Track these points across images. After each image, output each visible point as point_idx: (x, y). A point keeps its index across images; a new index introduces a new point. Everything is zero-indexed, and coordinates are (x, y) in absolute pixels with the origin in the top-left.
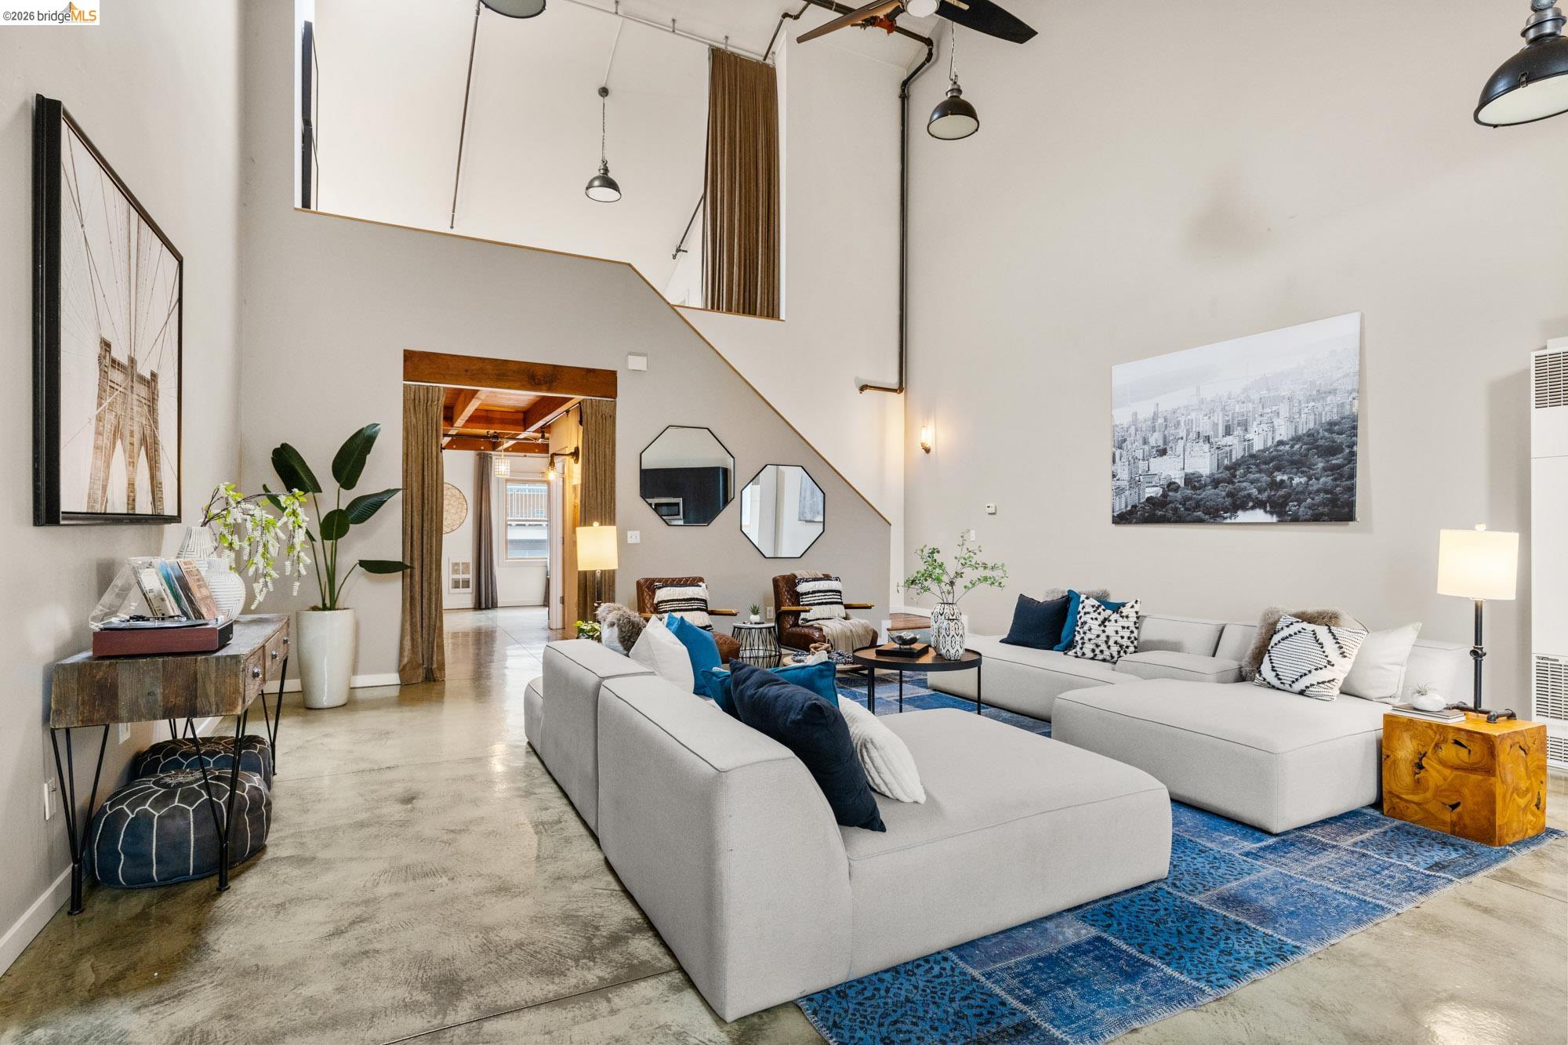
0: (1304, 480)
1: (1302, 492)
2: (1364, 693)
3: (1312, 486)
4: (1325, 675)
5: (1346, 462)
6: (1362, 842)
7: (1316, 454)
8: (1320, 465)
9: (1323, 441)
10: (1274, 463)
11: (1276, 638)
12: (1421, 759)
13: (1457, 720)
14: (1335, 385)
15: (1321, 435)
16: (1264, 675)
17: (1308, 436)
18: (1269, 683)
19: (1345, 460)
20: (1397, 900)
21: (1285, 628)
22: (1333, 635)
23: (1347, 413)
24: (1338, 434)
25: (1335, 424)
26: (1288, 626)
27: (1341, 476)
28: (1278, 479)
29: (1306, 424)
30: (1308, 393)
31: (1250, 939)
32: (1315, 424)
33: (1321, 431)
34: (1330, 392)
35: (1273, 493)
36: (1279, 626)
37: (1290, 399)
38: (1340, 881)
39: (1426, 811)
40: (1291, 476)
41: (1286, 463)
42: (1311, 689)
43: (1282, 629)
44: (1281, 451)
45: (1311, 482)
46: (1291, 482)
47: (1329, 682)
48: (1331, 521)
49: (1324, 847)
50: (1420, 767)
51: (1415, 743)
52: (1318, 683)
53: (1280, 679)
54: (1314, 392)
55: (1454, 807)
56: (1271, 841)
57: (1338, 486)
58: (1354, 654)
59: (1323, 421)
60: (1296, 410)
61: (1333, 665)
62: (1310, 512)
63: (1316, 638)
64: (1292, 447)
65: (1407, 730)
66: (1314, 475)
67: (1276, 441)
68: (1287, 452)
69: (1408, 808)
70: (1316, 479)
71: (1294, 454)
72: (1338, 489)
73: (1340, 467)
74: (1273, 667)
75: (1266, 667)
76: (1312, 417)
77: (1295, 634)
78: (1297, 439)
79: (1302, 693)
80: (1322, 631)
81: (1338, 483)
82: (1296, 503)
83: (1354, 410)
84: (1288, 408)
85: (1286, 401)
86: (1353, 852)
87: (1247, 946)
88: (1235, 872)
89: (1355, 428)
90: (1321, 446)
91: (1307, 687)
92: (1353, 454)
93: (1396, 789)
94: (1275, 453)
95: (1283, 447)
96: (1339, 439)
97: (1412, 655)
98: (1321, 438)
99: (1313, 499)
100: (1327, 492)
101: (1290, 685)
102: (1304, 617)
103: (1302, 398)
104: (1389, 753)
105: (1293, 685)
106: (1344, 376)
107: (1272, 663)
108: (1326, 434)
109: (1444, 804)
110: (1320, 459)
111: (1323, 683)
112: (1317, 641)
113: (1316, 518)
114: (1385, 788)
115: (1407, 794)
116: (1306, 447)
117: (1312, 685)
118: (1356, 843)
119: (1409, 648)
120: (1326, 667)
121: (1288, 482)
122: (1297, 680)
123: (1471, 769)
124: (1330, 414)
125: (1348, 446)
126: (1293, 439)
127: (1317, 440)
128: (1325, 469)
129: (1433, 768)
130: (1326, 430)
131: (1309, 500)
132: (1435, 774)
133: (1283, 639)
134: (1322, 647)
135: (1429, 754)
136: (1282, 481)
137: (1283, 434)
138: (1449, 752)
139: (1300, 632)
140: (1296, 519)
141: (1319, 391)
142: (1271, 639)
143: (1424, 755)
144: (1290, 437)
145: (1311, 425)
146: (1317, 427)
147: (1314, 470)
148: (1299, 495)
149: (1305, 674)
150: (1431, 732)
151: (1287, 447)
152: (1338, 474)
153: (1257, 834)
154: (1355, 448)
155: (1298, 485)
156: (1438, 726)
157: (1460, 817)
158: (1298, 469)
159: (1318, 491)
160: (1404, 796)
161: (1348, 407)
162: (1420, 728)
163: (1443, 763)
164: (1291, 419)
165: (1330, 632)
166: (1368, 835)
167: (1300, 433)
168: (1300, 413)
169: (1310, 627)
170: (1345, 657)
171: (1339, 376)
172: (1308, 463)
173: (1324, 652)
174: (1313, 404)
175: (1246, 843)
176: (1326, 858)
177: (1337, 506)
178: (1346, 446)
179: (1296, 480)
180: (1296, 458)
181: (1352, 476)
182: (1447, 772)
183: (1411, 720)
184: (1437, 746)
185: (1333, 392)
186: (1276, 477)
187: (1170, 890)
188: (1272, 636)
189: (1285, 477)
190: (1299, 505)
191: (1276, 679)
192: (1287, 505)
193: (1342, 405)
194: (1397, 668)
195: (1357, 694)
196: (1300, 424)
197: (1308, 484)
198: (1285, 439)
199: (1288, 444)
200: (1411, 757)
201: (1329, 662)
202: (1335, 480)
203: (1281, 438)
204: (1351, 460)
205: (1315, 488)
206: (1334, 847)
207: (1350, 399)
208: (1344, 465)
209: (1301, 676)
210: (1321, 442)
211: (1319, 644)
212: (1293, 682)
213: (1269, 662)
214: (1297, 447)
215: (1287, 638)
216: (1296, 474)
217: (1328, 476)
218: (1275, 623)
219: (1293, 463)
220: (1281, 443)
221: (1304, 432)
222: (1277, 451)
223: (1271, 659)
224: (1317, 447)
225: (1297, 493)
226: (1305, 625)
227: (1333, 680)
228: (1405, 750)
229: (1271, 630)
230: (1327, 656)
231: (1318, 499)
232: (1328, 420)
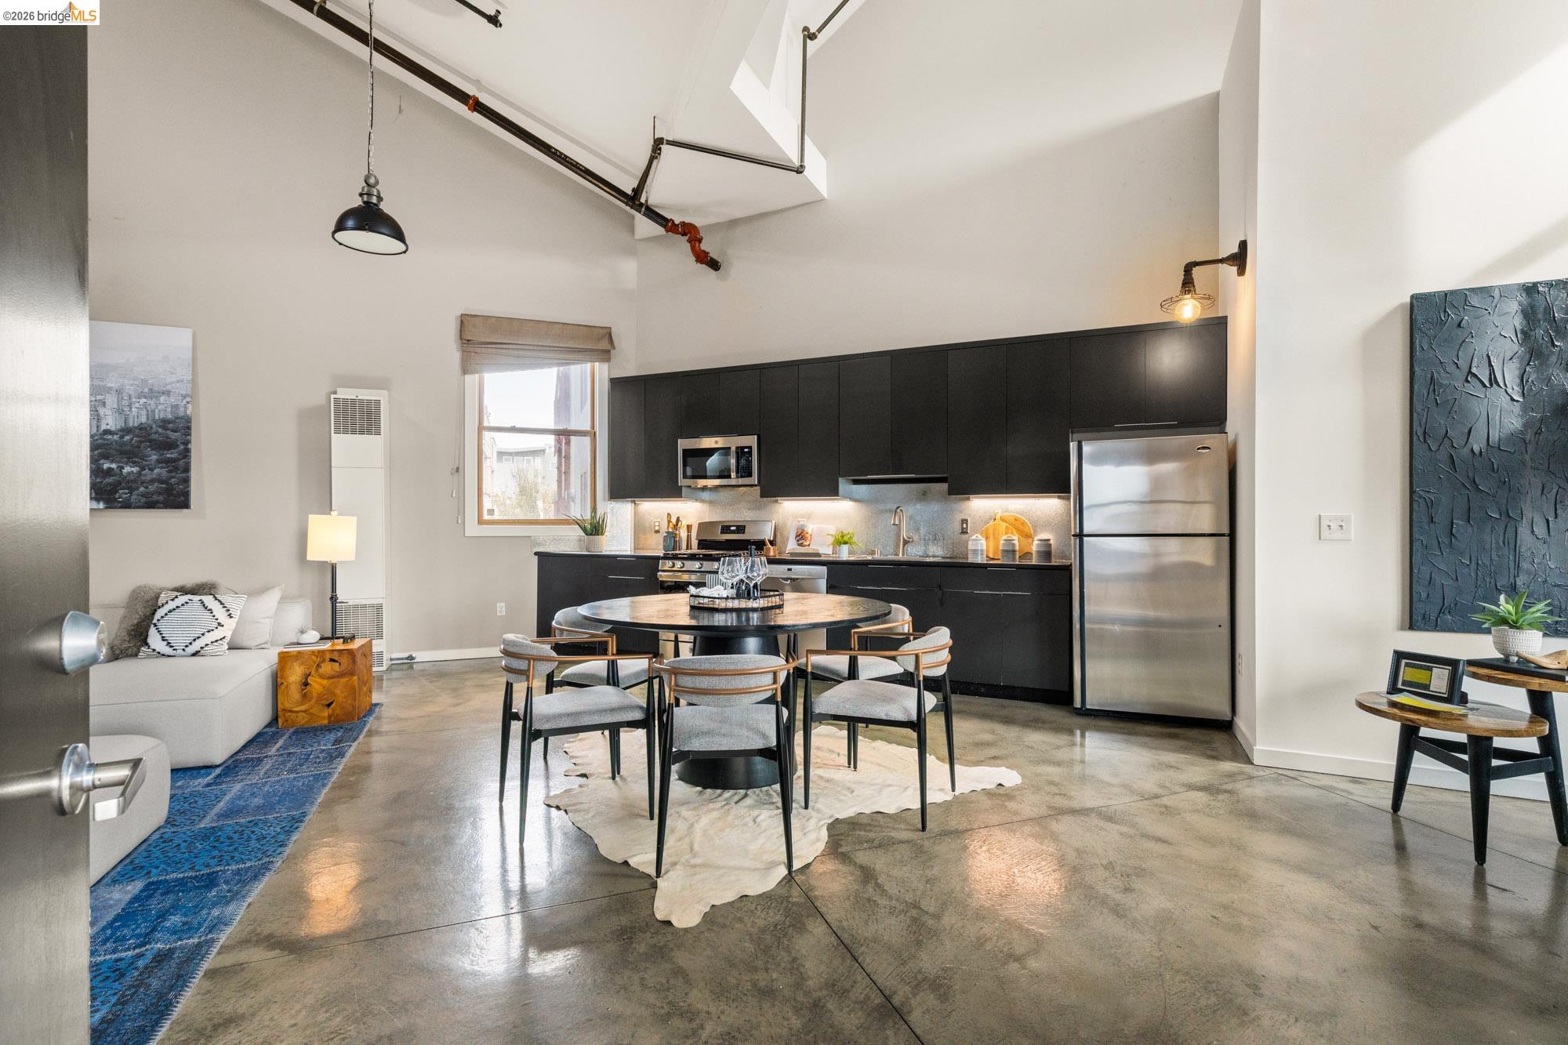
0: (135, 470)
1: (135, 481)
2: (245, 644)
3: (145, 475)
4: (217, 634)
5: (181, 457)
6: (281, 747)
7: (149, 447)
8: (154, 457)
9: (157, 435)
10: (100, 450)
11: (160, 613)
12: (306, 679)
13: (327, 646)
14: (168, 388)
15: (154, 430)
16: (153, 646)
17: (141, 429)
18: (159, 653)
19: (180, 454)
20: (333, 766)
21: (170, 602)
22: (219, 601)
23: (181, 414)
24: (172, 431)
25: (169, 422)
26: (173, 600)
27: (176, 469)
28: (106, 466)
29: (138, 417)
30: (140, 390)
31: (269, 824)
32: (148, 419)
33: (154, 426)
34: (163, 393)
35: (99, 480)
36: (161, 601)
37: (119, 392)
38: (290, 771)
39: (311, 714)
40: (121, 465)
41: (114, 452)
42: (205, 649)
43: (167, 602)
44: (108, 440)
45: (144, 472)
46: (121, 470)
47: (221, 639)
48: (166, 508)
49: (260, 760)
50: (306, 684)
51: (302, 668)
52: (212, 642)
53: (172, 647)
54: (146, 390)
55: (329, 705)
56: (218, 771)
57: (173, 477)
58: (236, 614)
59: (157, 417)
60: (125, 402)
61: (223, 626)
62: (143, 500)
63: (204, 605)
64: (122, 437)
65: (297, 660)
66: (148, 465)
67: (102, 429)
68: (116, 442)
69: (297, 716)
70: (149, 469)
71: (124, 444)
72: (173, 480)
73: (174, 460)
74: (163, 637)
75: (154, 640)
76: (144, 413)
77: (183, 605)
78: (126, 430)
79: (195, 654)
80: (208, 600)
81: (173, 474)
82: (127, 491)
83: (188, 412)
84: (116, 400)
85: (114, 393)
86: (281, 755)
87: (272, 828)
88: (213, 799)
89: (189, 428)
90: (154, 440)
91: (202, 648)
92: (188, 451)
93: (288, 706)
94: (100, 441)
95: (110, 437)
96: (174, 436)
97: (277, 609)
98: (155, 433)
99: (147, 488)
100: (161, 482)
101: (184, 650)
102: (183, 590)
103: (132, 393)
104: (283, 681)
105: (187, 649)
106: (178, 382)
107: (161, 634)
108: (160, 430)
109: (323, 705)
110: (154, 452)
111: (216, 641)
112: (206, 608)
113: (151, 505)
114: (280, 707)
115: (297, 706)
116: (138, 439)
117: (207, 645)
118: (278, 750)
119: (276, 604)
120: (217, 628)
121: (118, 471)
122: (191, 644)
123: (341, 675)
124: (163, 409)
125: (182, 443)
126: (122, 430)
127: (150, 434)
128: (159, 461)
129: (315, 681)
130: (160, 426)
131: (142, 489)
132: (317, 685)
133: (170, 611)
134: (212, 613)
135: (313, 673)
136: (110, 469)
137: (110, 424)
138: (327, 668)
139: (187, 603)
140: (127, 505)
141: (151, 389)
142: (154, 614)
143: (309, 675)
144: (118, 427)
145: (144, 420)
146: (150, 422)
147: (147, 461)
148: (131, 484)
149: (198, 638)
150: (314, 657)
151: (116, 437)
152: (173, 466)
153: (203, 771)
154: (189, 446)
155: (129, 473)
156: (319, 651)
157: (333, 710)
158: (128, 458)
159: (152, 481)
160: (294, 709)
161: (182, 409)
162: (306, 656)
163: (322, 677)
164: (120, 411)
165: (216, 599)
166: (280, 743)
167: (131, 424)
168: (130, 406)
169: (196, 598)
170: (231, 617)
171: (173, 380)
172: (140, 455)
173: (214, 616)
174: (145, 400)
175: (199, 780)
176: (267, 765)
177: (171, 495)
178: (181, 443)
179: (127, 469)
180: (127, 448)
181: (187, 470)
182: (325, 682)
183: (299, 652)
184: (318, 666)
185: (168, 393)
186: (103, 464)
187: (173, 830)
188: (156, 610)
189: (114, 466)
190: (131, 493)
191: (168, 648)
192: (117, 492)
193: (177, 406)
194: (268, 620)
195: (239, 647)
196: (131, 416)
197: (140, 474)
198: (113, 429)
199: (117, 434)
200: (299, 679)
201: (219, 624)
202: (170, 471)
203: (109, 427)
204: (187, 456)
205: (149, 478)
206: (266, 757)
207: (184, 402)
208: (179, 460)
209: (194, 640)
210: (154, 437)
211: (209, 610)
212: (187, 646)
213: (158, 634)
214: (127, 438)
215: (174, 609)
216: (127, 464)
217: (162, 468)
218: (157, 598)
219: (122, 453)
220: (107, 432)
221: (136, 425)
222: (104, 439)
223: (159, 631)
224: (150, 441)
225: (128, 482)
226: (189, 597)
227: (224, 638)
228: (295, 674)
229: (153, 605)
230: (217, 619)
231: (152, 488)
232: (161, 417)
